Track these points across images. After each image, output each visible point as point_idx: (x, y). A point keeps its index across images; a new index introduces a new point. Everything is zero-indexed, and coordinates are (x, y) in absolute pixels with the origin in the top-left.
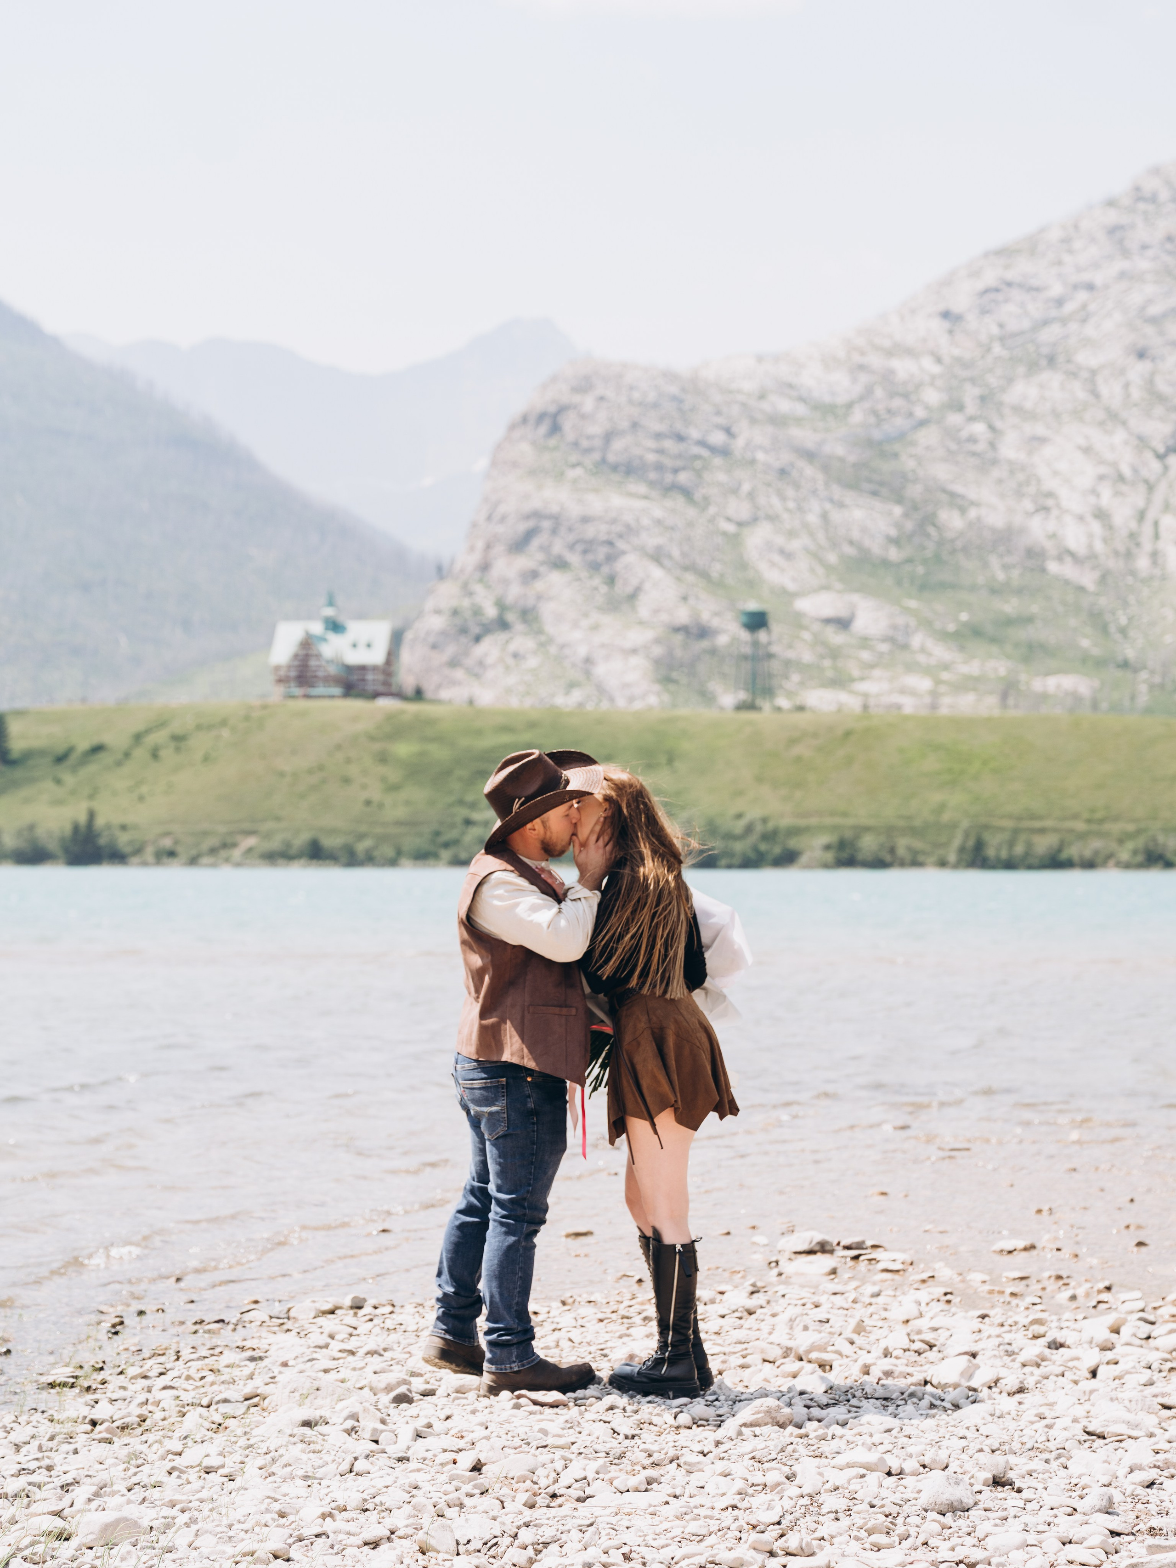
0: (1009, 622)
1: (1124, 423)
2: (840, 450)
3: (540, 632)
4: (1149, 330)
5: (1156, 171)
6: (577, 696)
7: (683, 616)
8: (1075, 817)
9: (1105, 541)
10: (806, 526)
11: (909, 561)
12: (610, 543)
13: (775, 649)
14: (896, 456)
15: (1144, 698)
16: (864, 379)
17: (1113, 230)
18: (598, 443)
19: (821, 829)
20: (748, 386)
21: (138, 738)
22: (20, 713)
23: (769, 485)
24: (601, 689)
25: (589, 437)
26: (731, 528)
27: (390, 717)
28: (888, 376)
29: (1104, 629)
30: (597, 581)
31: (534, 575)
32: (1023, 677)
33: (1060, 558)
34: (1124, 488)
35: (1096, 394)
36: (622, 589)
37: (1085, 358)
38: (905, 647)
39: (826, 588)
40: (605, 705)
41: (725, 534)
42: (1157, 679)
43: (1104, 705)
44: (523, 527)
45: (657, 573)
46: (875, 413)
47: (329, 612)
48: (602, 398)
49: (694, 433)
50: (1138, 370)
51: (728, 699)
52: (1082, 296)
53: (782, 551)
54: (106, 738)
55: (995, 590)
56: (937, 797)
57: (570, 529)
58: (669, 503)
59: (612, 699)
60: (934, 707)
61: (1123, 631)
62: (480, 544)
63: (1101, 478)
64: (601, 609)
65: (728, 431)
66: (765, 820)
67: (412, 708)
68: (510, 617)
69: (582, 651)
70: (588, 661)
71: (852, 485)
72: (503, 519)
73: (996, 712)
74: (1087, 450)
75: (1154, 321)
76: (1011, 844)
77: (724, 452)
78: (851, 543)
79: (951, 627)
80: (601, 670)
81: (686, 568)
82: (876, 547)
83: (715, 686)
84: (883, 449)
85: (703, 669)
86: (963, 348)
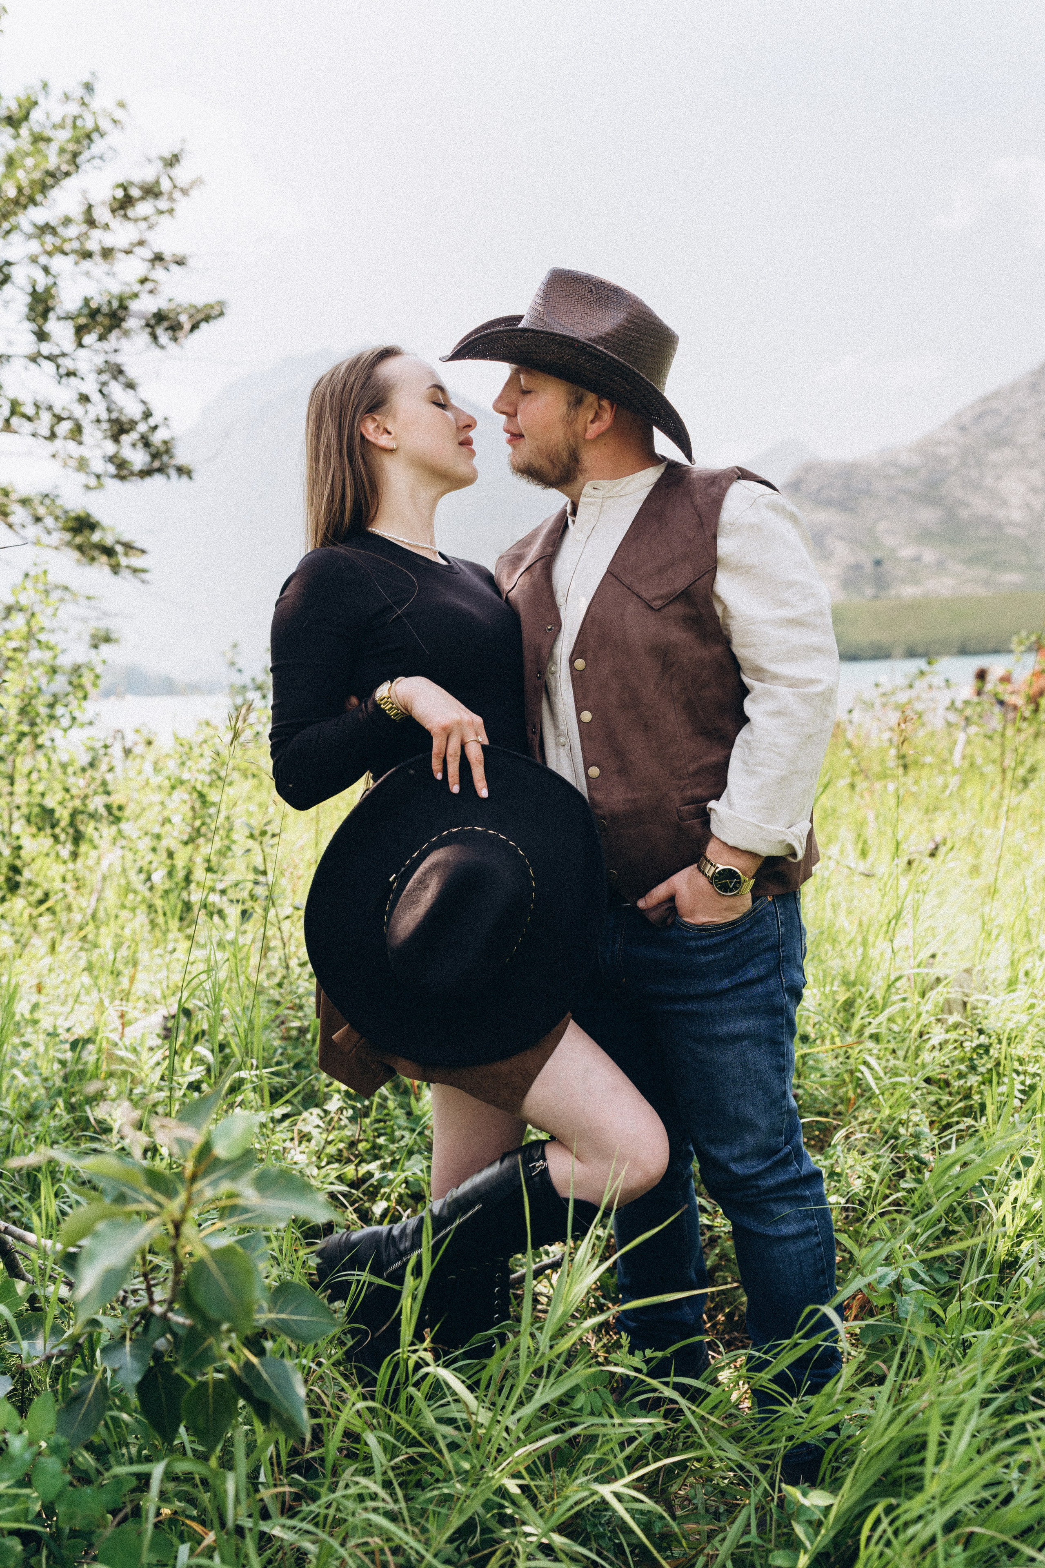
0: (990, 553)
1: (1038, 466)
7: (852, 561)
9: (1031, 517)
10: (902, 520)
11: (946, 531)
13: (887, 572)
14: (940, 488)
16: (926, 456)
17: (1034, 385)
18: (815, 493)
20: (877, 465)
23: (886, 504)
25: (813, 490)
26: (871, 523)
28: (936, 455)
29: (1029, 554)
32: (995, 576)
33: (1010, 526)
34: (1038, 493)
35: (1025, 454)
36: (828, 551)
38: (944, 567)
39: (910, 545)
41: (869, 526)
43: (1028, 586)
45: (841, 544)
46: (931, 471)
48: (816, 476)
49: (855, 485)
51: (869, 593)
52: (1019, 414)
53: (892, 531)
55: (984, 541)
58: (846, 515)
60: (956, 592)
61: (1038, 554)
63: (1029, 490)
71: (922, 502)
73: (983, 593)
74: (1022, 479)
77: (868, 492)
78: (921, 526)
79: (964, 557)
81: (853, 541)
83: (864, 588)
84: (933, 486)
85: (860, 582)
86: (967, 440)
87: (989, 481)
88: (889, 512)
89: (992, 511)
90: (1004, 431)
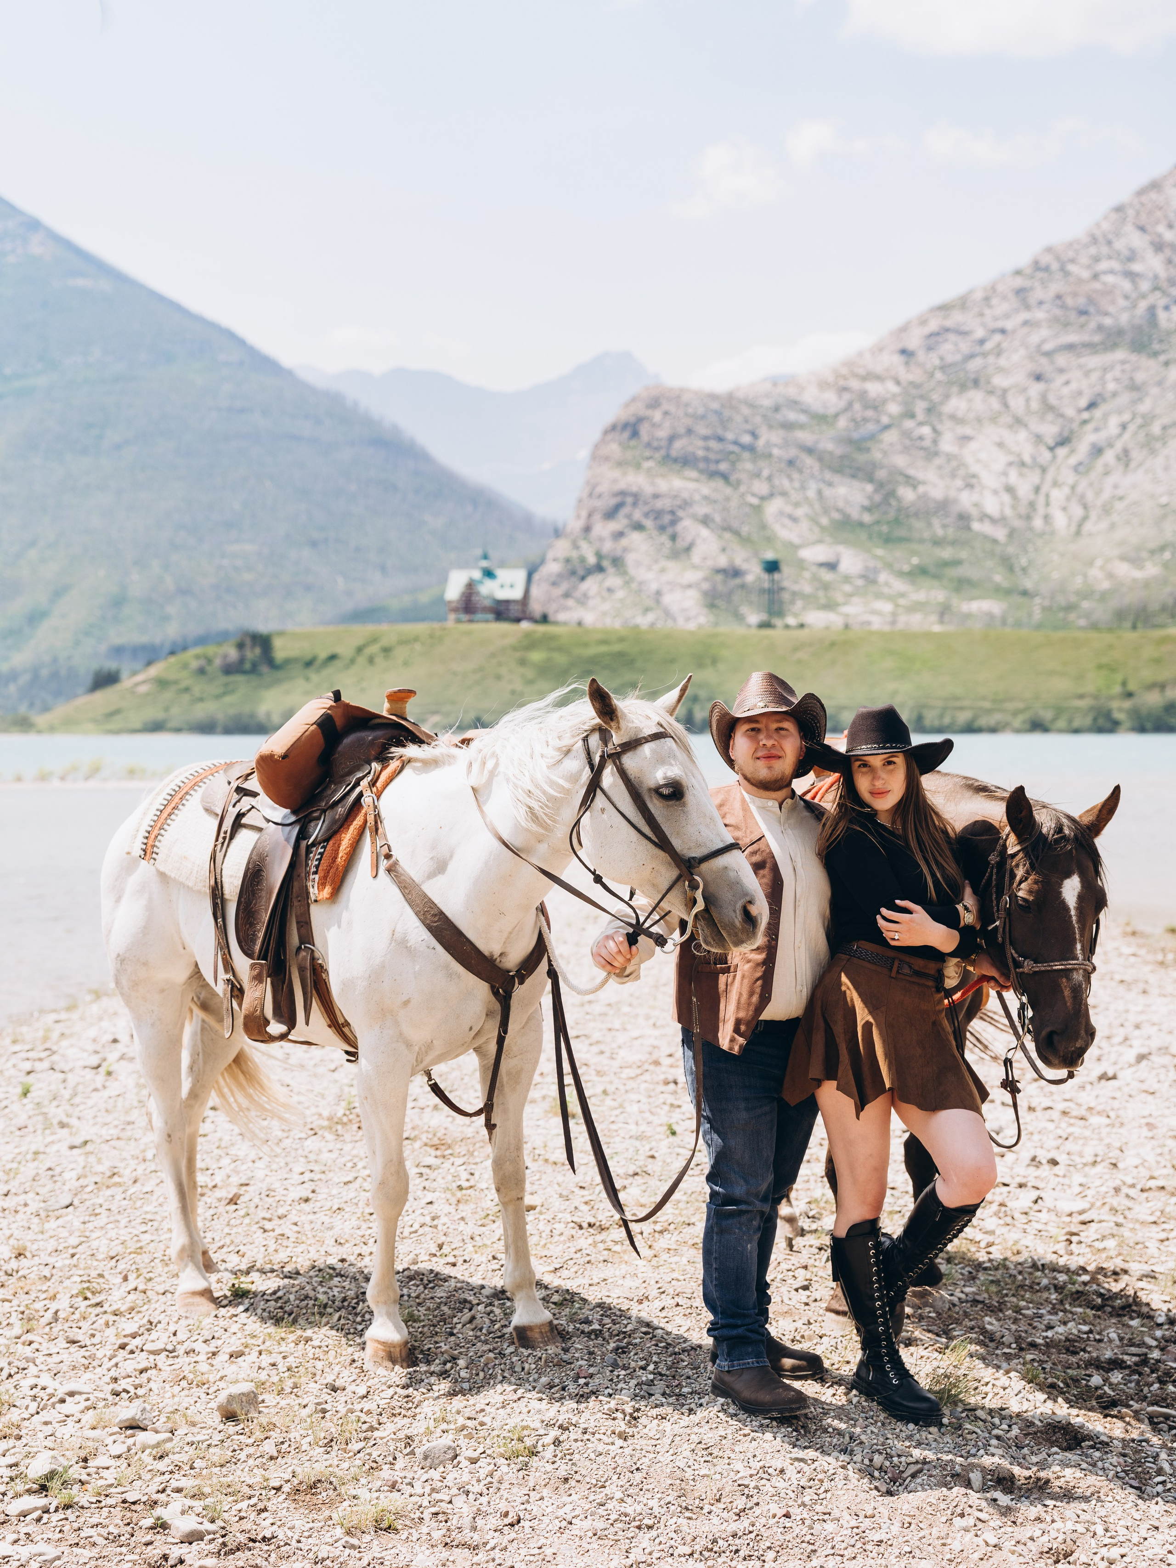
0: (946, 564)
1: (1026, 426)
2: (830, 446)
3: (626, 573)
4: (1044, 361)
5: (1049, 250)
6: (650, 617)
7: (722, 561)
9: (1014, 507)
10: (806, 499)
11: (878, 522)
12: (672, 512)
13: (785, 584)
14: (868, 450)
15: (1037, 615)
16: (847, 396)
17: (1020, 292)
18: (664, 443)
20: (767, 403)
21: (360, 650)
22: (281, 634)
23: (781, 471)
24: (668, 613)
25: (658, 440)
26: (755, 501)
27: (528, 635)
28: (863, 395)
29: (1011, 569)
30: (664, 539)
31: (621, 534)
32: (955, 602)
33: (981, 520)
34: (1025, 470)
35: (1006, 405)
36: (681, 544)
37: (999, 381)
38: (874, 582)
39: (820, 541)
40: (670, 623)
41: (751, 505)
42: (1047, 603)
43: (1010, 620)
44: (613, 501)
45: (705, 532)
46: (854, 420)
47: (484, 564)
48: (666, 413)
49: (730, 436)
50: (1036, 389)
51: (754, 618)
52: (998, 337)
53: (790, 517)
54: (339, 650)
55: (937, 542)
57: (646, 503)
58: (713, 484)
59: (674, 620)
60: (893, 623)
61: (1024, 570)
62: (584, 514)
63: (1010, 464)
64: (668, 558)
65: (754, 435)
67: (541, 629)
68: (605, 563)
69: (654, 587)
70: (659, 593)
71: (838, 470)
72: (600, 496)
73: (937, 628)
74: (1000, 445)
75: (1048, 354)
76: (941, 717)
77: (751, 449)
78: (838, 510)
79: (906, 568)
80: (667, 599)
81: (725, 529)
82: (855, 514)
83: (744, 610)
84: (859, 445)
85: (736, 598)
86: (915, 375)
87: (947, 445)
88: (786, 483)
89: (952, 494)
90: (975, 365)
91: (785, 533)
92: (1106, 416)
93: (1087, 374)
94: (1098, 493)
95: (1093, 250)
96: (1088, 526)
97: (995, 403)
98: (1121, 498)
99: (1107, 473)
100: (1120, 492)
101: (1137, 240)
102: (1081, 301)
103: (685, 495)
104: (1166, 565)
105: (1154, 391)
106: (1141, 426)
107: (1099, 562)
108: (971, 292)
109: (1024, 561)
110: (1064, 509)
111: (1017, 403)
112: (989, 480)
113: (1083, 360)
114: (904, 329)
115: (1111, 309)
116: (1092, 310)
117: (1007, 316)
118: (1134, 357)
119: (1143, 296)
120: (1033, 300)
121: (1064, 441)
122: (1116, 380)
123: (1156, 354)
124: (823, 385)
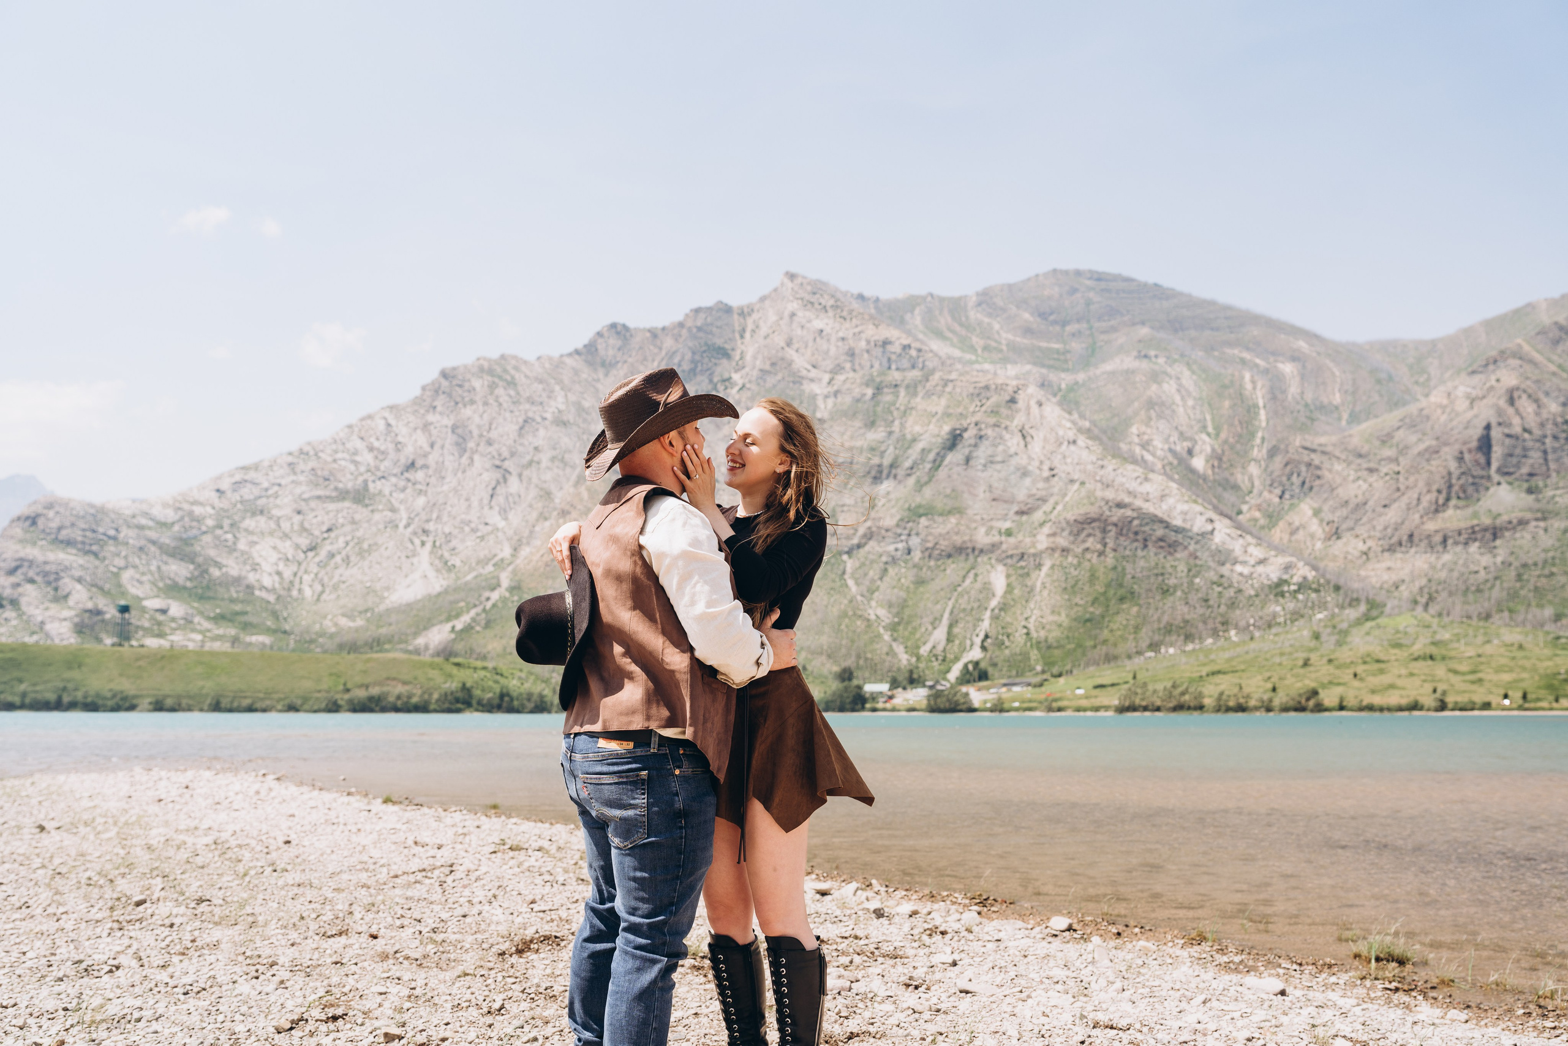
0: (237, 614)
1: (290, 539)
2: (167, 541)
3: (19, 609)
4: (303, 503)
5: (309, 444)
6: (35, 638)
7: (90, 605)
8: (260, 691)
9: (280, 583)
10: (150, 571)
11: (195, 587)
12: (57, 573)
13: (133, 621)
14: (192, 545)
15: (292, 644)
16: (180, 513)
17: (290, 464)
18: (54, 531)
19: (148, 696)
20: (128, 512)
23: (134, 553)
24: (47, 635)
25: (50, 528)
26: (115, 570)
28: (191, 514)
30: (49, 589)
31: (18, 585)
32: (242, 636)
33: (260, 589)
34: (289, 564)
35: (279, 526)
36: (61, 593)
37: (276, 512)
38: (191, 622)
39: (157, 596)
40: (49, 642)
41: (112, 572)
42: (298, 638)
43: (275, 648)
44: (14, 564)
45: (78, 587)
46: (184, 527)
48: (57, 513)
49: (101, 530)
50: (297, 519)
51: (108, 641)
52: (276, 488)
53: (139, 581)
55: (232, 601)
56: (200, 683)
57: (38, 566)
58: (86, 558)
59: (52, 640)
60: (202, 646)
63: (280, 559)
64: (51, 601)
66: (122, 692)
69: (39, 619)
70: (42, 623)
71: (172, 556)
72: (4, 560)
73: (230, 650)
74: (275, 548)
75: (304, 500)
76: (232, 702)
77: (115, 538)
78: (170, 579)
79: (212, 615)
80: (48, 627)
81: (92, 585)
82: (181, 581)
83: (103, 636)
84: (187, 542)
85: (97, 628)
86: (224, 504)
87: (242, 545)
88: (137, 561)
89: (244, 573)
90: (261, 502)
91: (134, 590)
92: (337, 538)
93: (328, 513)
94: (331, 578)
95: (334, 447)
96: (324, 597)
97: (273, 525)
98: (344, 582)
99: (336, 568)
100: (343, 579)
101: (360, 445)
102: (326, 473)
103: (67, 563)
104: (368, 620)
105: (365, 525)
106: (357, 544)
107: (329, 617)
108: (261, 461)
109: (285, 614)
110: (311, 586)
111: (286, 526)
112: (267, 567)
113: (325, 505)
114: (219, 478)
115: (343, 479)
116: (332, 478)
117: (282, 477)
118: (355, 506)
119: (361, 474)
120: (298, 469)
121: (312, 548)
122: (343, 517)
123: (367, 506)
124: (165, 505)
